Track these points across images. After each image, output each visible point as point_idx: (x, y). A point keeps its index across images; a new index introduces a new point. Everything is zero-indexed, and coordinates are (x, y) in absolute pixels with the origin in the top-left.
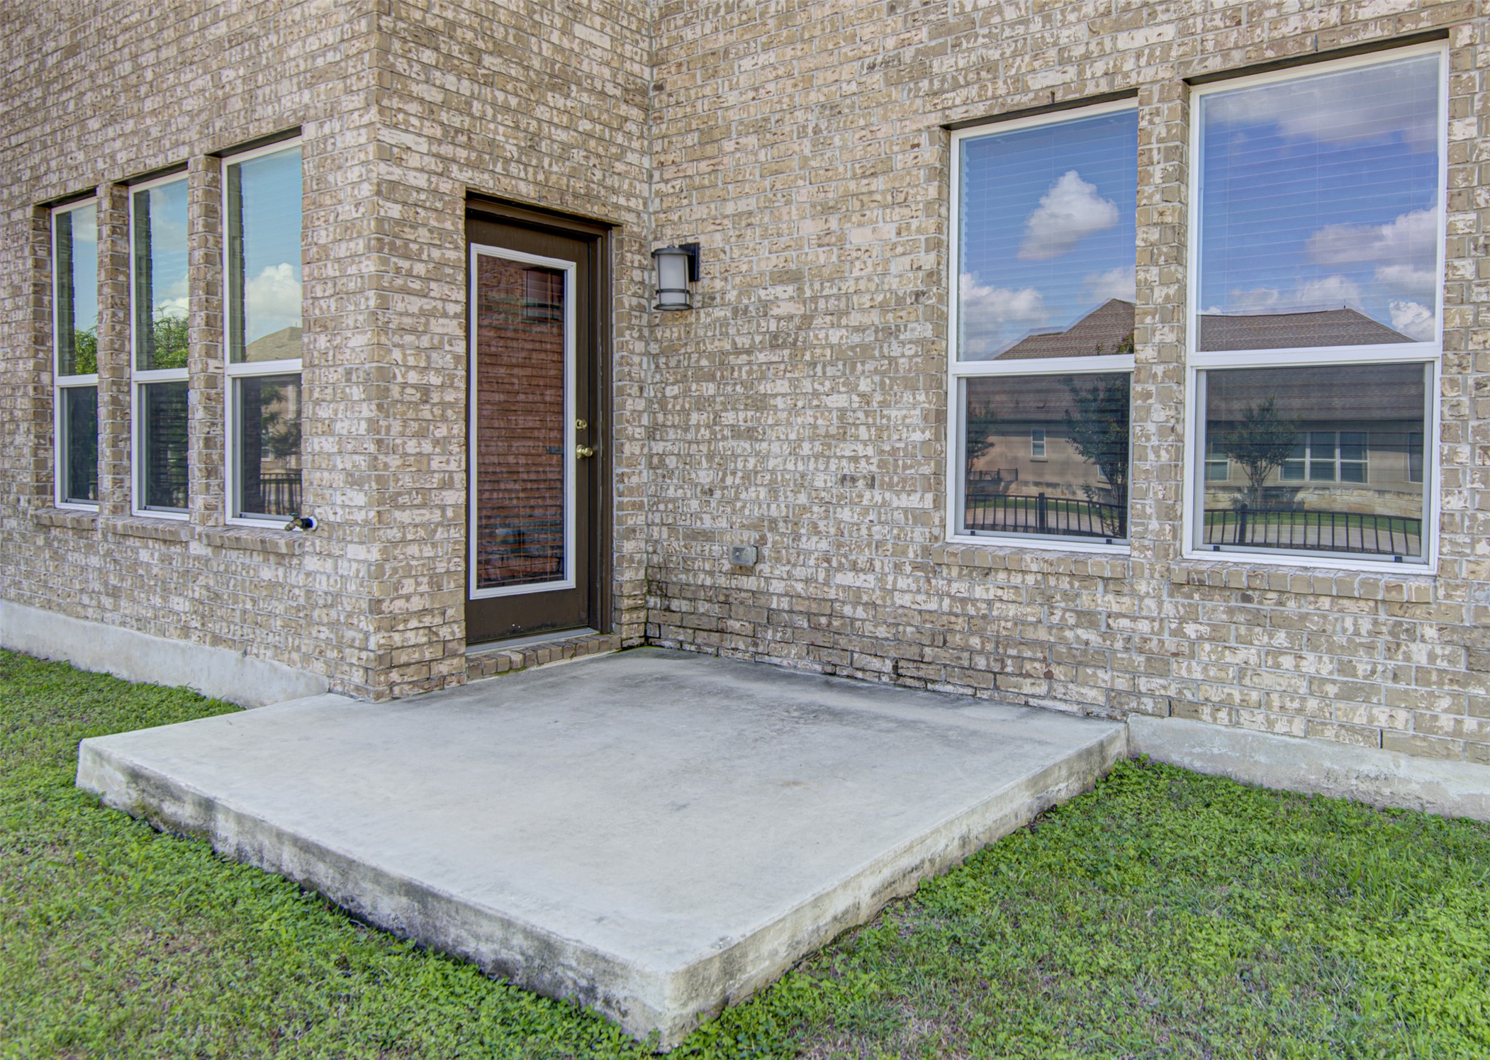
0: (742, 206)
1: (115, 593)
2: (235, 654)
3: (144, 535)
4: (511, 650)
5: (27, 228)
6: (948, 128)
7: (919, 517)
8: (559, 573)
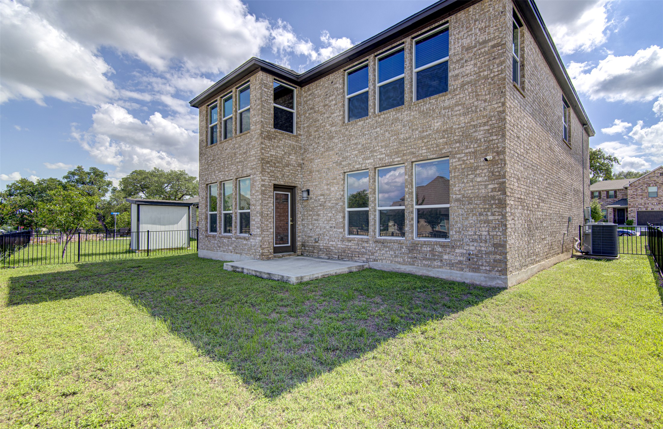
0: (316, 183)
1: (220, 247)
2: (239, 255)
3: (225, 237)
4: (280, 255)
5: (205, 188)
6: (345, 173)
7: (341, 233)
8: (288, 243)
